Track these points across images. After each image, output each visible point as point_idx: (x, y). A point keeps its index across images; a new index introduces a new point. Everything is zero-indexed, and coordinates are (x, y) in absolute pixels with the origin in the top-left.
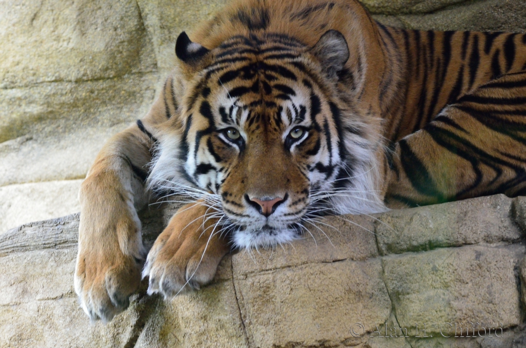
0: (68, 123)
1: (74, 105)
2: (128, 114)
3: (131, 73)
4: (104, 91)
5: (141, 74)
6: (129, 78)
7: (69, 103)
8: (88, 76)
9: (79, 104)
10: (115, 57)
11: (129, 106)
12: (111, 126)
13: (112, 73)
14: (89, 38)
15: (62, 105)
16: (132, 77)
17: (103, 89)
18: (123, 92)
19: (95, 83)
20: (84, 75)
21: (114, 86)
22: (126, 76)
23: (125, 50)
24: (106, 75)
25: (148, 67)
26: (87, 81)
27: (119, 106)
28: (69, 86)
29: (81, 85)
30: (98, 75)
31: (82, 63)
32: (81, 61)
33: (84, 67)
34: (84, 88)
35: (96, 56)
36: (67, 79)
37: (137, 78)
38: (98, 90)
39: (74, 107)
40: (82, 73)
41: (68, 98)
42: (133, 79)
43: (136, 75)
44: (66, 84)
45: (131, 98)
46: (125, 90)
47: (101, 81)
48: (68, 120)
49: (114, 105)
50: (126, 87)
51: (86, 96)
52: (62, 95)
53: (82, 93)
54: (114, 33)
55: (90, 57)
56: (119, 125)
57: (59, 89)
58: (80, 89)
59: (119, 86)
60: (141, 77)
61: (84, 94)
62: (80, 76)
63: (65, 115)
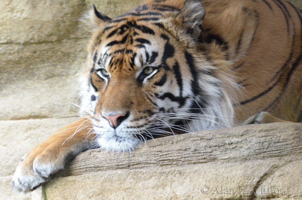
0: (10, 76)
1: (18, 63)
2: (61, 70)
3: (69, 38)
4: (45, 52)
5: (77, 39)
6: (67, 42)
7: (14, 60)
8: (34, 40)
9: (22, 62)
10: (59, 25)
11: (62, 64)
12: (46, 79)
13: (54, 38)
14: (39, 10)
15: (8, 62)
16: (69, 41)
17: (44, 50)
18: (59, 53)
19: (39, 45)
20: (31, 39)
21: (54, 48)
22: (65, 40)
23: (67, 20)
24: (50, 40)
25: (84, 34)
26: (32, 44)
27: (54, 63)
28: (17, 48)
29: (27, 47)
30: (43, 39)
31: (31, 30)
32: (31, 28)
33: (33, 33)
34: (29, 49)
35: (44, 24)
36: (17, 42)
37: (73, 42)
38: (40, 51)
39: (17, 64)
40: (30, 37)
41: (15, 57)
42: (70, 43)
43: (73, 40)
44: (15, 46)
45: (66, 57)
46: (61, 52)
47: (43, 44)
48: (10, 73)
49: (50, 62)
50: (63, 49)
51: (29, 55)
52: (10, 54)
53: (27, 53)
54: (60, 7)
55: (39, 25)
56: (53, 78)
57: (8, 50)
58: (26, 50)
59: (57, 48)
60: (76, 41)
61: (28, 54)
62: (28, 40)
63: (8, 70)
